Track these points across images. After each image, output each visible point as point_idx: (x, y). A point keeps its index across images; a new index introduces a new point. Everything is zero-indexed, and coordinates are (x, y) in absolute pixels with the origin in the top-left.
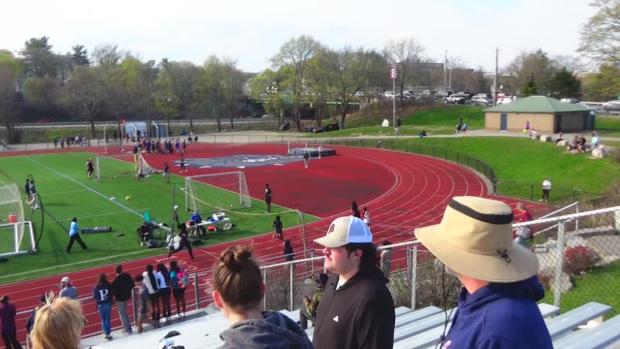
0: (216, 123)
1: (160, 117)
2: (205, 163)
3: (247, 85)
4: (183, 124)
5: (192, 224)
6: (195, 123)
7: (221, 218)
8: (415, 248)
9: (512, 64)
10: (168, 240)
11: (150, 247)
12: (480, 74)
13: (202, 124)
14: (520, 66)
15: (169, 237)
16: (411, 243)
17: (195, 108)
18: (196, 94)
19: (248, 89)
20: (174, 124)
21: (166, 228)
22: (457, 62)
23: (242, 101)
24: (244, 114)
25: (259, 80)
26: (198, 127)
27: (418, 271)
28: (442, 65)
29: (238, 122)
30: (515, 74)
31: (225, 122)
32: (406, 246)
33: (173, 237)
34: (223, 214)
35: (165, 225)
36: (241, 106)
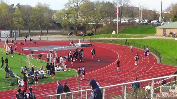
0: (41, 32)
1: (15, 28)
2: (35, 49)
3: (54, 15)
4: (26, 31)
5: (29, 75)
6: (32, 32)
7: (42, 73)
8: (125, 86)
9: (168, 8)
10: (18, 82)
11: (11, 85)
12: (154, 12)
13: (34, 32)
14: (171, 9)
15: (19, 81)
16: (124, 84)
17: (31, 25)
18: (32, 19)
19: (54, 17)
20: (22, 31)
21: (18, 77)
22: (144, 7)
23: (52, 22)
24: (53, 28)
25: (59, 13)
26: (32, 33)
27: (126, 96)
28: (138, 8)
29: (50, 31)
30: (169, 12)
31: (45, 31)
32: (122, 85)
33: (21, 80)
34: (43, 71)
35: (17, 75)
36: (51, 24)
